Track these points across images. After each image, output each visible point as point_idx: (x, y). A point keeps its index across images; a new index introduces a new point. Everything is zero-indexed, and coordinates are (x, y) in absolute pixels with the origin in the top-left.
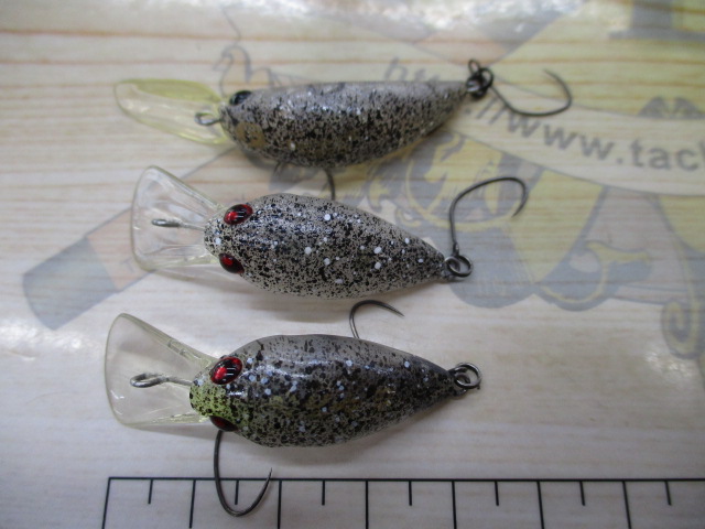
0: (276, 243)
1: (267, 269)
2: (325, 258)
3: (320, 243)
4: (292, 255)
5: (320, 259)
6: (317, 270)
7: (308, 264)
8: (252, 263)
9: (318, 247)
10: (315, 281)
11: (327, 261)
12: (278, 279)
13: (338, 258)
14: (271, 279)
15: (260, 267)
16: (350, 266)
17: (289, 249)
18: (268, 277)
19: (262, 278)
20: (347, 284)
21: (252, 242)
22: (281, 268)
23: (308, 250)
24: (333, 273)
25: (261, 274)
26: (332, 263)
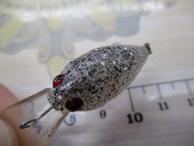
0: (87, 72)
1: (94, 88)
2: (112, 62)
3: (105, 58)
4: (98, 71)
5: (111, 64)
6: (114, 69)
7: (108, 69)
8: (85, 91)
9: (105, 60)
10: (117, 76)
11: (114, 62)
12: (102, 88)
13: (117, 59)
14: (99, 92)
15: (90, 90)
16: (123, 59)
17: (95, 69)
18: (97, 91)
19: (94, 95)
20: (129, 68)
21: (76, 81)
22: (99, 81)
23: (103, 63)
24: (121, 66)
25: (93, 93)
26: (117, 62)
